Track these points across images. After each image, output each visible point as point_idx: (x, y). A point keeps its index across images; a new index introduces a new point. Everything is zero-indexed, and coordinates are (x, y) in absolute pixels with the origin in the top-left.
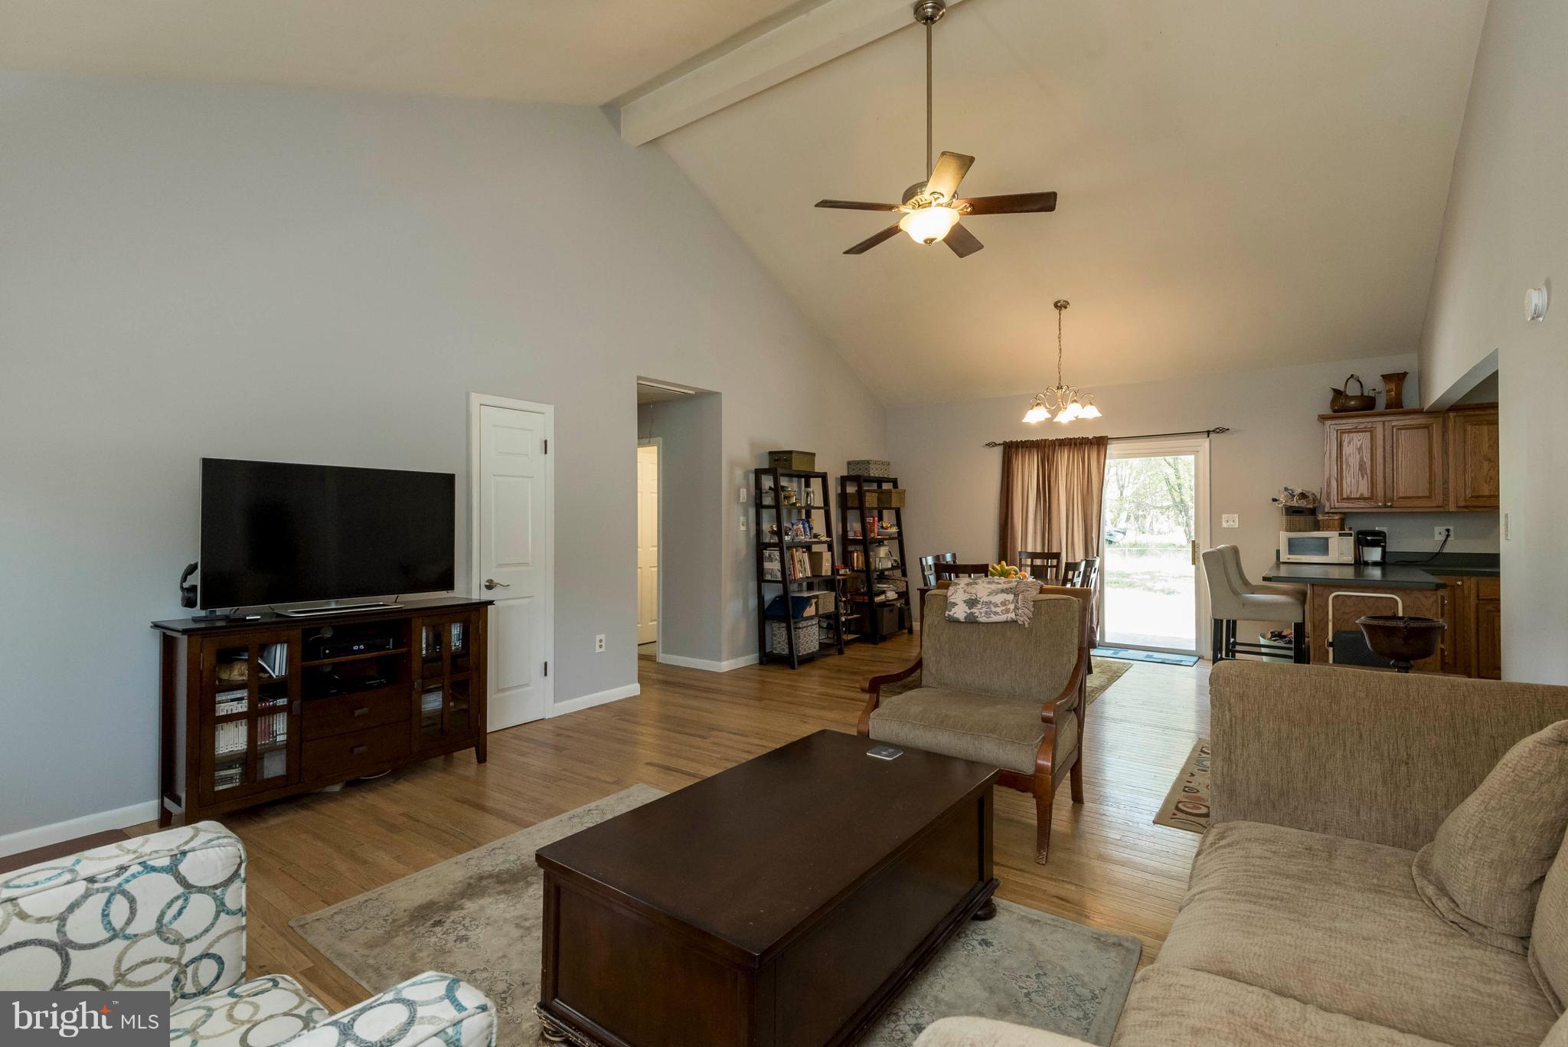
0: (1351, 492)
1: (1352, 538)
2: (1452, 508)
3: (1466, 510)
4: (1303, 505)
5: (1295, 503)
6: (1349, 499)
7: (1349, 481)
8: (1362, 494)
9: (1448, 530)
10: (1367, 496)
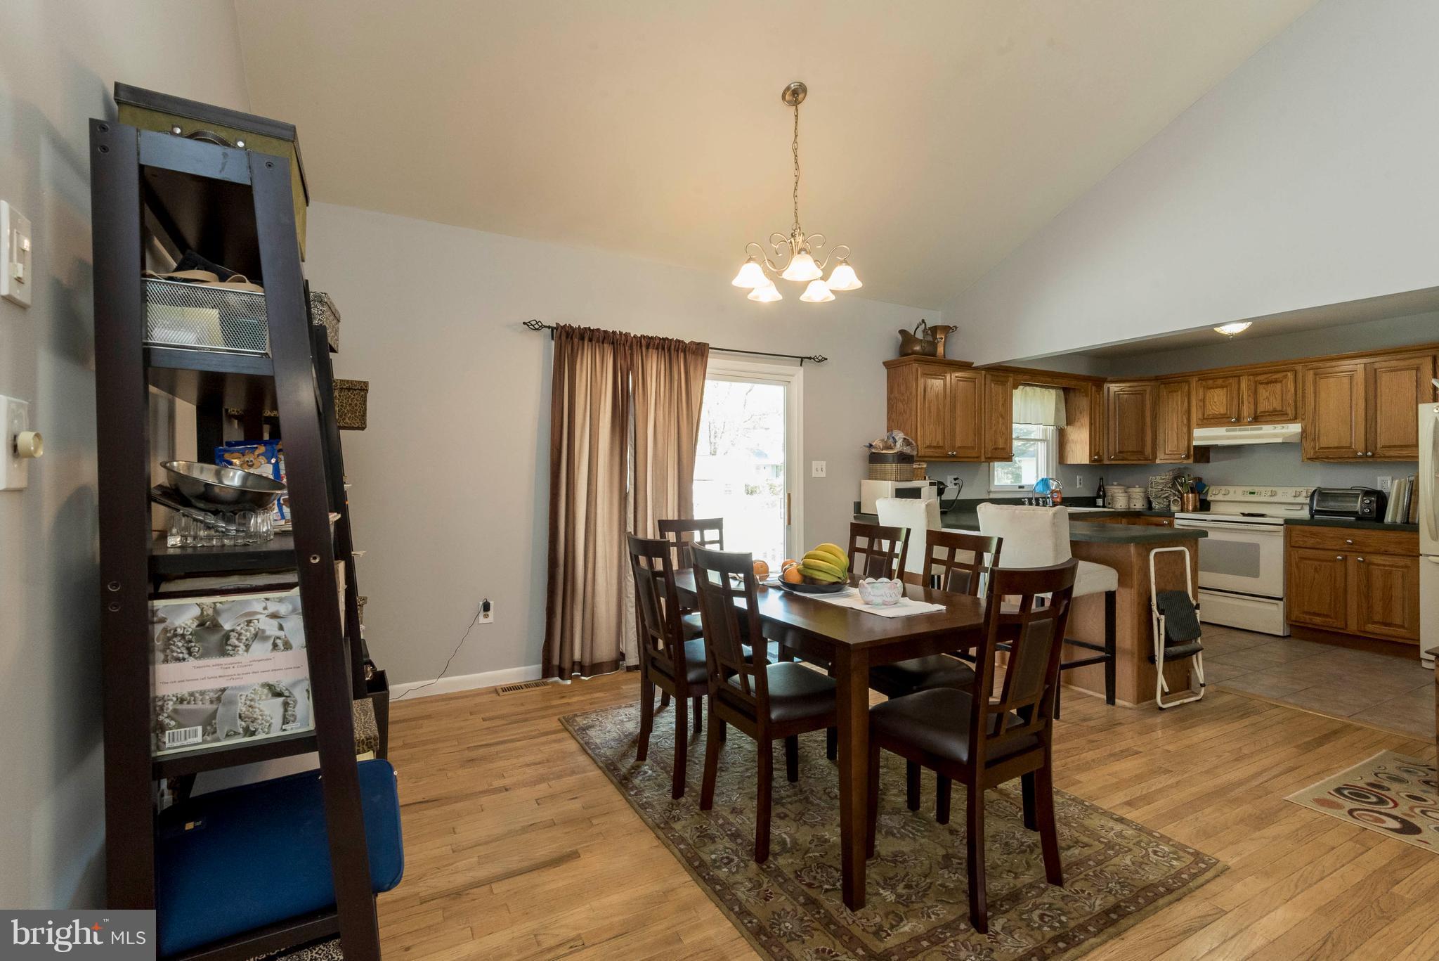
0: (932, 440)
2: (983, 459)
6: (932, 446)
7: (930, 428)
8: (937, 442)
9: (955, 479)
10: (941, 444)
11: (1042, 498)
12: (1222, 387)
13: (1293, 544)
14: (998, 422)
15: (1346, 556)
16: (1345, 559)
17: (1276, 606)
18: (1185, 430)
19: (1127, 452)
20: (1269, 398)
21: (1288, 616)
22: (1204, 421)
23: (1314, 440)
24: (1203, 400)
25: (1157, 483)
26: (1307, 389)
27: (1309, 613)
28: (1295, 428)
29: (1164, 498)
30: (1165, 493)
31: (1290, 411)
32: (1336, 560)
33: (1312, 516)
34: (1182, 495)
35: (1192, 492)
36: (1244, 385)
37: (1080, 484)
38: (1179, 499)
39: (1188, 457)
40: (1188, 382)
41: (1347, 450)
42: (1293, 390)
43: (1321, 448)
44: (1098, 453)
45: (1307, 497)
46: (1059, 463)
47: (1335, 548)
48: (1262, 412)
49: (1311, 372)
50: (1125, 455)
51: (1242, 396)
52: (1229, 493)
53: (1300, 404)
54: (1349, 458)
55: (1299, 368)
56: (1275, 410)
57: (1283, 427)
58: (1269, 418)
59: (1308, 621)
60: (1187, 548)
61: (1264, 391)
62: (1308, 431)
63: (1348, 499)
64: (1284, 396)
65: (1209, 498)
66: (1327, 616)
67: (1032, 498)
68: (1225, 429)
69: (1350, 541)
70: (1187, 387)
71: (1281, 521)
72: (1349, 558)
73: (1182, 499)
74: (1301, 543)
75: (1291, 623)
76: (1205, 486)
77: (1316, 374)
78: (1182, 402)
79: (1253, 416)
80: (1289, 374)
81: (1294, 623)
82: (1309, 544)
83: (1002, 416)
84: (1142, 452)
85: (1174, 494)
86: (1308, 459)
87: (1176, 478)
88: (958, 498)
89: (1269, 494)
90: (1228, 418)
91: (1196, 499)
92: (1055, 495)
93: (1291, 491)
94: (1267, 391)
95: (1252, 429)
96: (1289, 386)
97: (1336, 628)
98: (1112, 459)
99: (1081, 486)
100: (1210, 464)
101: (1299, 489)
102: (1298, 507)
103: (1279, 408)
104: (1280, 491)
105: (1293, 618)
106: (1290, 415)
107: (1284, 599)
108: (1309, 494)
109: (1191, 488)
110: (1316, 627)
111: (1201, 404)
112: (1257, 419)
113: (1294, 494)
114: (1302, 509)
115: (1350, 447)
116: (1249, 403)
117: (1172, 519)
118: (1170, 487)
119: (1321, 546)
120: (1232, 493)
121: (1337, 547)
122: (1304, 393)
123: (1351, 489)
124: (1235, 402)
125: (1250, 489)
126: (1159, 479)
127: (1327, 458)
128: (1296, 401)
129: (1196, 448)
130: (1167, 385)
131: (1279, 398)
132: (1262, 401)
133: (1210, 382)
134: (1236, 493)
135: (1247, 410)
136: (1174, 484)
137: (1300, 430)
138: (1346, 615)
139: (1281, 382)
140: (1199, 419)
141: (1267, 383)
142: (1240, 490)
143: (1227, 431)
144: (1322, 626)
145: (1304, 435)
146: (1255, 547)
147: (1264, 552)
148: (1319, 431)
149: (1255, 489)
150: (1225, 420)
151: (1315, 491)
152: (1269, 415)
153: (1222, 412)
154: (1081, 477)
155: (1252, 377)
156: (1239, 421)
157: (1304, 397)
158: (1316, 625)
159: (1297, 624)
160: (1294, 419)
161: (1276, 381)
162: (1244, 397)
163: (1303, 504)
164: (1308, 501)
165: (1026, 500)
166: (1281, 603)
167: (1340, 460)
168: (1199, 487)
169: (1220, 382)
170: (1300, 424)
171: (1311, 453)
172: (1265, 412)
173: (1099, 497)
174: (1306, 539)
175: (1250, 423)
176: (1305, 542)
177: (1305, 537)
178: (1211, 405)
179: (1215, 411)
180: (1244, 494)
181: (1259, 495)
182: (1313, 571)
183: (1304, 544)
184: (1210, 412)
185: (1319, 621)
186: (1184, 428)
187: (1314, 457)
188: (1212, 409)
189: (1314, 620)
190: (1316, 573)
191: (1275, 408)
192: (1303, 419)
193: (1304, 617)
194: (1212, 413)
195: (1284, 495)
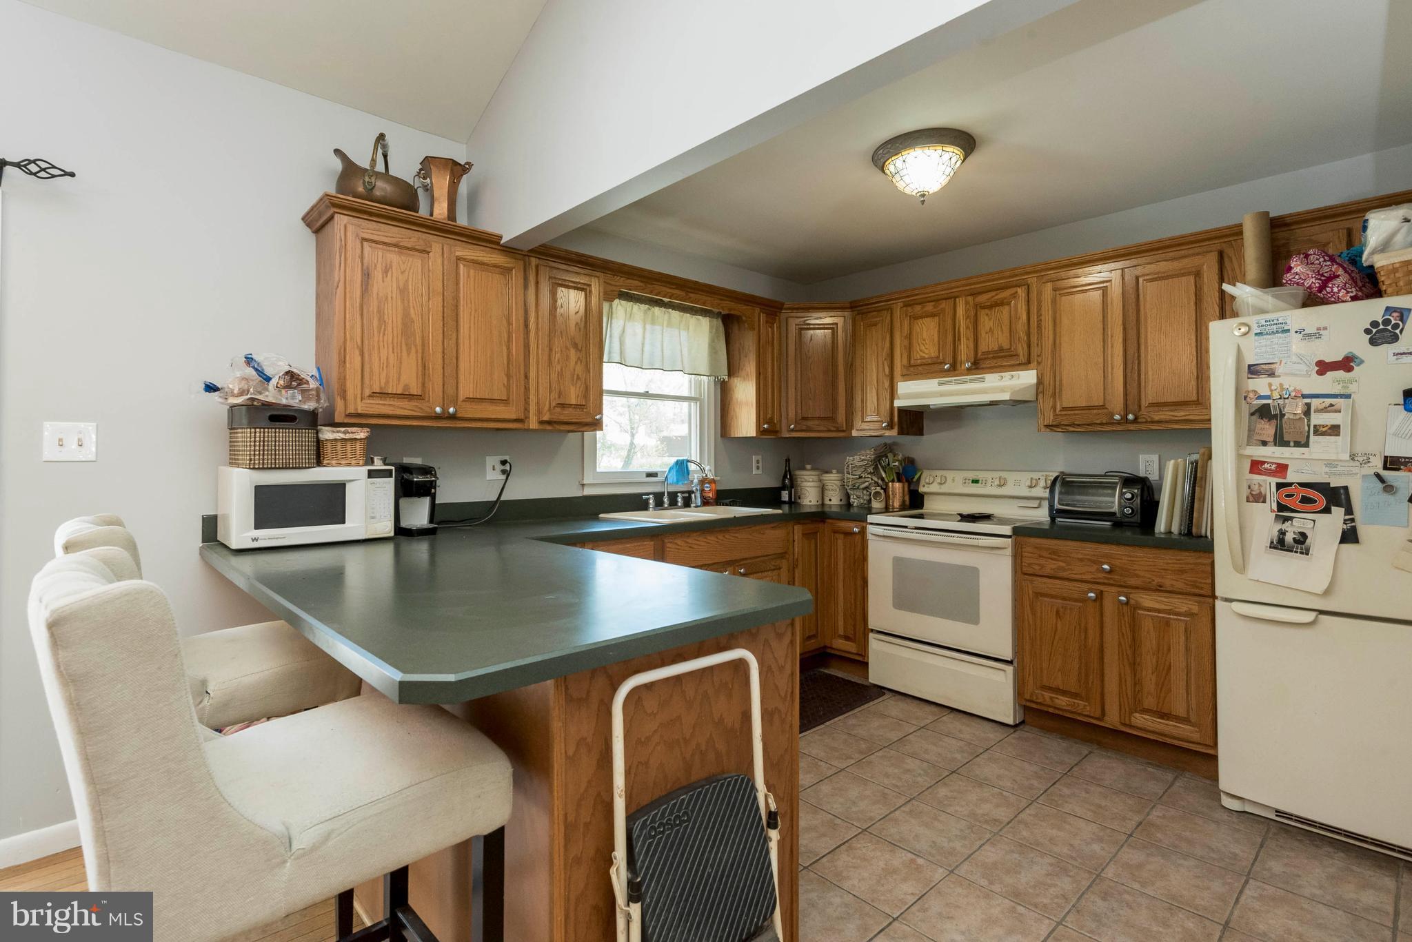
0: (387, 382)
1: (392, 481)
2: (533, 424)
3: (549, 427)
4: (292, 402)
5: (271, 395)
6: (383, 394)
7: (384, 358)
8: (406, 387)
9: (504, 463)
10: (415, 390)
11: (682, 492)
12: (933, 315)
13: (1024, 569)
14: (568, 357)
15: (1102, 592)
16: (1100, 596)
17: (1002, 673)
18: (887, 384)
19: (813, 418)
20: (994, 331)
21: (1019, 691)
22: (912, 369)
23: (1054, 395)
24: (909, 337)
25: (854, 467)
26: (1043, 313)
27: (1051, 689)
28: (1027, 378)
29: (864, 489)
30: (864, 483)
31: (1022, 351)
32: (1085, 600)
33: (1053, 519)
34: (887, 484)
35: (899, 481)
36: (960, 311)
37: (758, 468)
38: (882, 491)
39: (890, 426)
40: (890, 310)
41: (1100, 411)
42: (1024, 317)
43: (1064, 409)
44: (772, 418)
45: (1045, 488)
46: (722, 436)
47: (1084, 577)
48: (983, 353)
49: (1049, 285)
50: (810, 423)
51: (959, 329)
52: (946, 480)
53: (1034, 339)
54: (1101, 424)
55: (1032, 280)
56: (1001, 349)
57: (1012, 376)
58: (993, 363)
59: (1048, 701)
60: (753, 653)
61: (986, 318)
62: (1046, 382)
63: (1101, 491)
64: (1013, 326)
65: (922, 489)
66: (1075, 695)
67: (663, 494)
68: (936, 381)
69: (1106, 567)
70: (889, 318)
71: (1007, 530)
72: (1105, 595)
73: (886, 490)
74: (1037, 567)
75: (1024, 703)
76: (915, 470)
77: (1055, 290)
78: (884, 339)
79: (973, 360)
80: (1019, 290)
81: (1028, 704)
82: (1047, 571)
83: (575, 346)
84: (832, 419)
85: (876, 482)
86: (1047, 426)
87: (878, 458)
88: (502, 499)
89: (997, 482)
90: (941, 363)
91: (904, 490)
92: (707, 487)
93: (1025, 478)
94: (990, 319)
95: (972, 381)
96: (1019, 310)
97: (1088, 716)
98: (792, 430)
99: (760, 472)
100: (925, 438)
101: (1035, 475)
102: (1035, 504)
103: (1006, 346)
104: (1011, 477)
105: (1027, 696)
106: (1021, 357)
107: (1015, 664)
108: (1049, 483)
109: (898, 474)
110: (1061, 713)
111: (907, 342)
112: (979, 365)
113: (1028, 483)
114: (1039, 506)
115: (1103, 407)
116: (968, 339)
117: (864, 524)
118: (870, 473)
119: (1064, 574)
120: (949, 480)
121: (1087, 577)
122: (1039, 321)
123: (1105, 476)
124: (950, 338)
125: (972, 475)
126: (858, 460)
127: (1073, 425)
128: (1029, 335)
129: (903, 411)
130: (864, 316)
131: (1006, 329)
132: (983, 335)
133: (918, 308)
134: (955, 481)
135: (965, 349)
136: (876, 468)
137: (1034, 381)
138: (1102, 695)
139: (1009, 304)
140: (904, 366)
141: (991, 307)
142: (959, 476)
143: (940, 384)
144: (1065, 710)
145: (1040, 390)
146: (973, 572)
147: (984, 582)
148: (1061, 380)
149: (979, 475)
150: (937, 367)
151: (1056, 479)
152: (994, 358)
153: (933, 355)
154: (759, 457)
155: (970, 298)
156: (954, 369)
157: (1039, 327)
158: (1058, 709)
159: (1034, 706)
160: (1026, 364)
161: (1001, 303)
162: (962, 329)
163: (1041, 499)
164: (1046, 494)
165: (651, 496)
166: (1010, 669)
167: (1090, 428)
168: (909, 473)
169: (929, 307)
170: (1034, 372)
171: (1050, 419)
172: (988, 352)
173: (783, 488)
174: (1043, 562)
175: (969, 371)
176: (1042, 566)
177: (1043, 557)
178: (919, 344)
179: (924, 352)
180: (965, 483)
181: (984, 484)
182: (1055, 616)
183: (1040, 569)
184: (918, 356)
185: (1064, 703)
186: (885, 381)
187: (1054, 423)
188: (921, 351)
189: (1057, 701)
190: (1059, 620)
191: (1002, 347)
192: (1039, 363)
193: (1043, 695)
194: (921, 356)
195: (1017, 483)
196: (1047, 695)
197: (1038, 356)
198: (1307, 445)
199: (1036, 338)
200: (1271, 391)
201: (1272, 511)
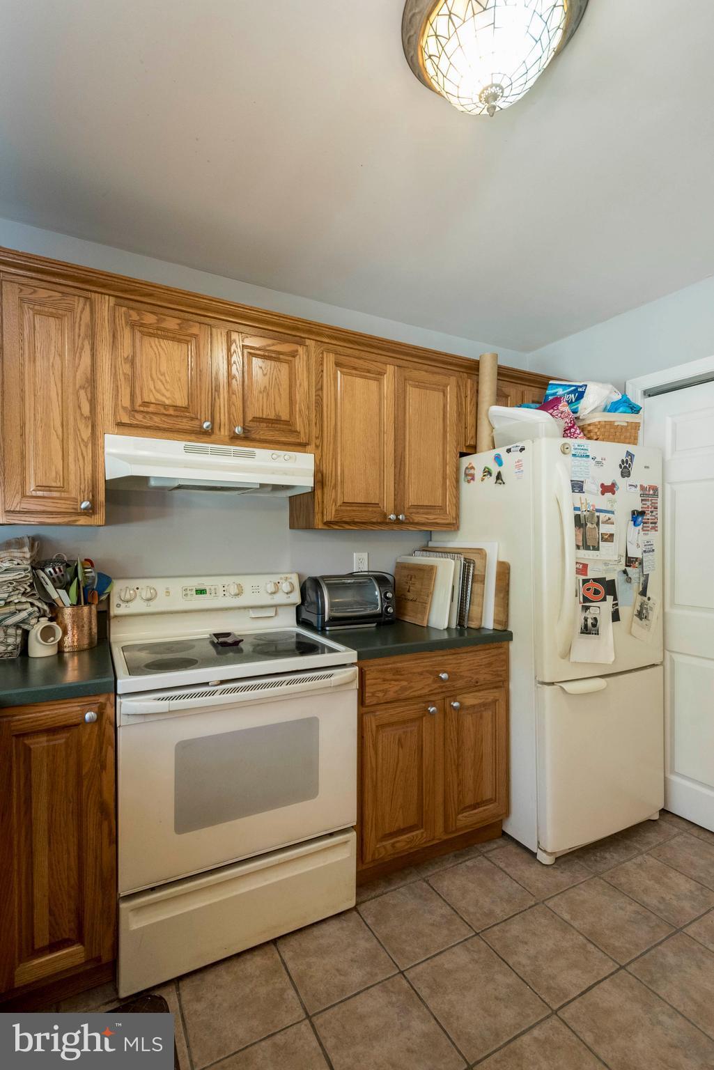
12: (175, 338)
17: (345, 846)
18: (86, 433)
20: (270, 392)
22: (134, 416)
24: (132, 361)
30: (15, 613)
31: (300, 426)
39: (93, 509)
40: (91, 300)
41: (374, 510)
42: (305, 384)
43: (344, 504)
47: (423, 692)
48: (255, 419)
51: (217, 374)
52: (156, 593)
55: (311, 342)
57: (289, 457)
58: (266, 435)
59: (390, 851)
62: (323, 469)
64: (293, 393)
65: (114, 609)
68: (180, 444)
69: (443, 675)
70: (87, 313)
73: (58, 621)
74: (380, 695)
77: (337, 364)
79: (242, 425)
80: (299, 349)
82: (391, 695)
86: (326, 523)
89: (230, 589)
90: (192, 419)
91: (91, 618)
93: (266, 583)
94: (265, 374)
95: (236, 455)
96: (298, 376)
102: (271, 612)
103: (284, 416)
104: (247, 582)
106: (302, 435)
107: (358, 826)
111: (127, 368)
112: (249, 434)
113: (269, 589)
115: (380, 505)
118: (28, 594)
119: (406, 694)
120: (162, 594)
121: (426, 691)
122: (320, 393)
125: (196, 583)
127: (351, 523)
128: (309, 410)
131: (284, 394)
132: (254, 391)
133: (146, 317)
134: (170, 593)
135: (228, 406)
137: (312, 467)
139: (288, 362)
140: (119, 410)
141: (265, 358)
142: (177, 586)
143: (187, 450)
145: (317, 478)
146: (311, 725)
148: (342, 472)
149: (205, 582)
150: (184, 423)
152: (267, 428)
153: (178, 402)
156: (212, 431)
157: (320, 403)
160: (305, 444)
161: (278, 357)
162: (221, 376)
166: (352, 837)
167: (363, 527)
169: (170, 322)
170: (313, 456)
172: (261, 419)
174: (386, 686)
175: (234, 439)
176: (385, 691)
177: (388, 680)
178: (153, 379)
179: (163, 395)
180: (186, 595)
181: (213, 595)
182: (396, 746)
183: (384, 695)
184: (151, 396)
185: (403, 844)
186: (82, 426)
187: (336, 520)
188: (158, 391)
189: (398, 845)
190: (400, 749)
191: (280, 417)
192: (317, 447)
193: (384, 847)
194: (156, 400)
195: (256, 590)
196: (388, 843)
197: (317, 438)
198: (598, 549)
199: (314, 416)
200: (582, 504)
201: (580, 603)
